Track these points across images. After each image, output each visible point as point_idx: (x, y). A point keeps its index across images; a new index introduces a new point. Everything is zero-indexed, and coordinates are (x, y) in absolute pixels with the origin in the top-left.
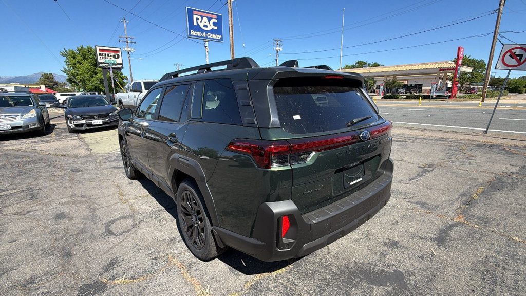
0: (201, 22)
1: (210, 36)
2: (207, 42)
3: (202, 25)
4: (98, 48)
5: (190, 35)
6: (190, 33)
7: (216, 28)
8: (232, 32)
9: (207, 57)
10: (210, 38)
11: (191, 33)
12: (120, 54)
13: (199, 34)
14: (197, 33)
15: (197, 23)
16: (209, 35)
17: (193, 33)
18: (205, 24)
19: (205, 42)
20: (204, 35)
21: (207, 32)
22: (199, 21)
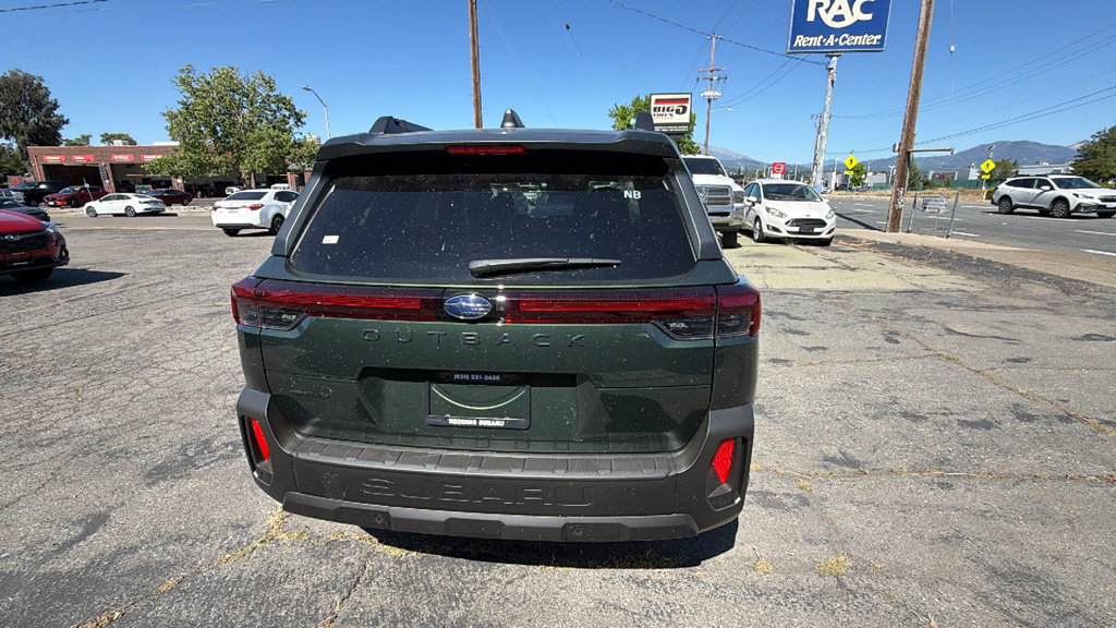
0: (827, 11)
1: (847, 42)
2: (835, 59)
3: (827, 19)
4: (654, 98)
5: (792, 48)
6: (793, 42)
7: (869, 17)
8: (928, 17)
9: (829, 94)
10: (846, 46)
11: (797, 41)
12: (688, 105)
13: (816, 41)
14: (812, 39)
15: (817, 13)
16: (845, 39)
17: (801, 40)
18: (840, 12)
19: (831, 57)
20: (831, 40)
21: (838, 32)
22: (822, 10)
